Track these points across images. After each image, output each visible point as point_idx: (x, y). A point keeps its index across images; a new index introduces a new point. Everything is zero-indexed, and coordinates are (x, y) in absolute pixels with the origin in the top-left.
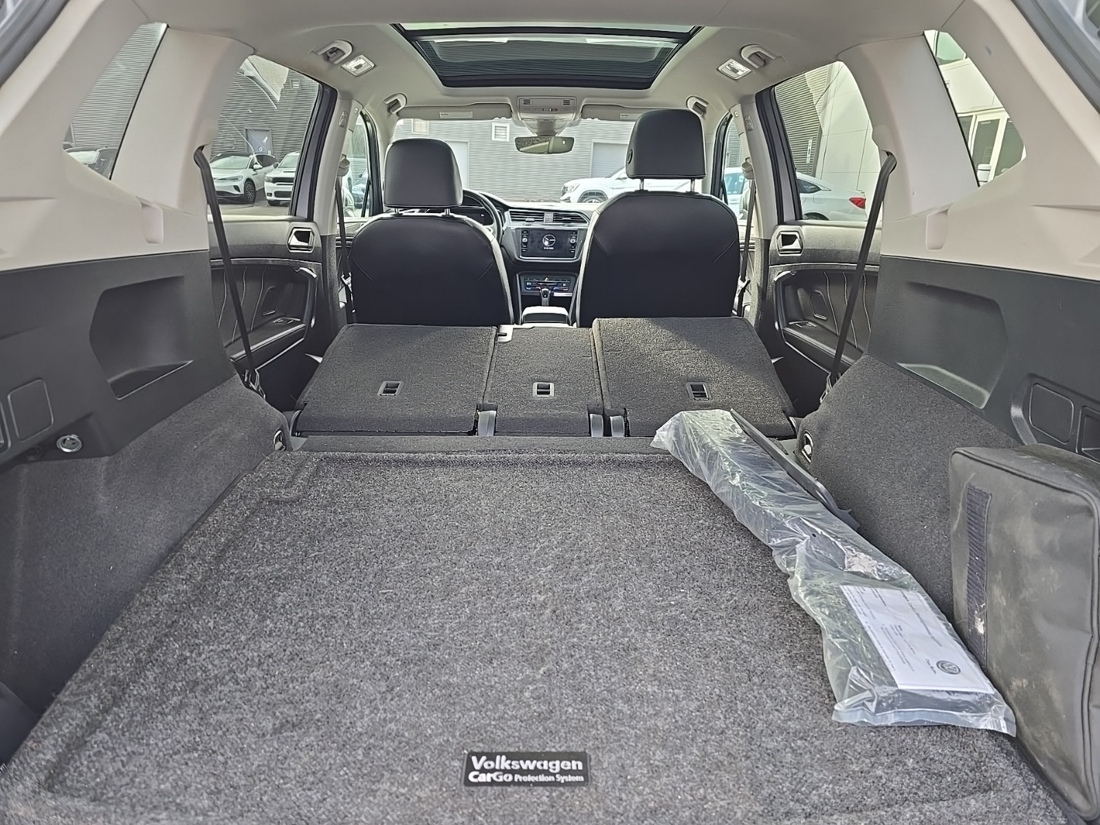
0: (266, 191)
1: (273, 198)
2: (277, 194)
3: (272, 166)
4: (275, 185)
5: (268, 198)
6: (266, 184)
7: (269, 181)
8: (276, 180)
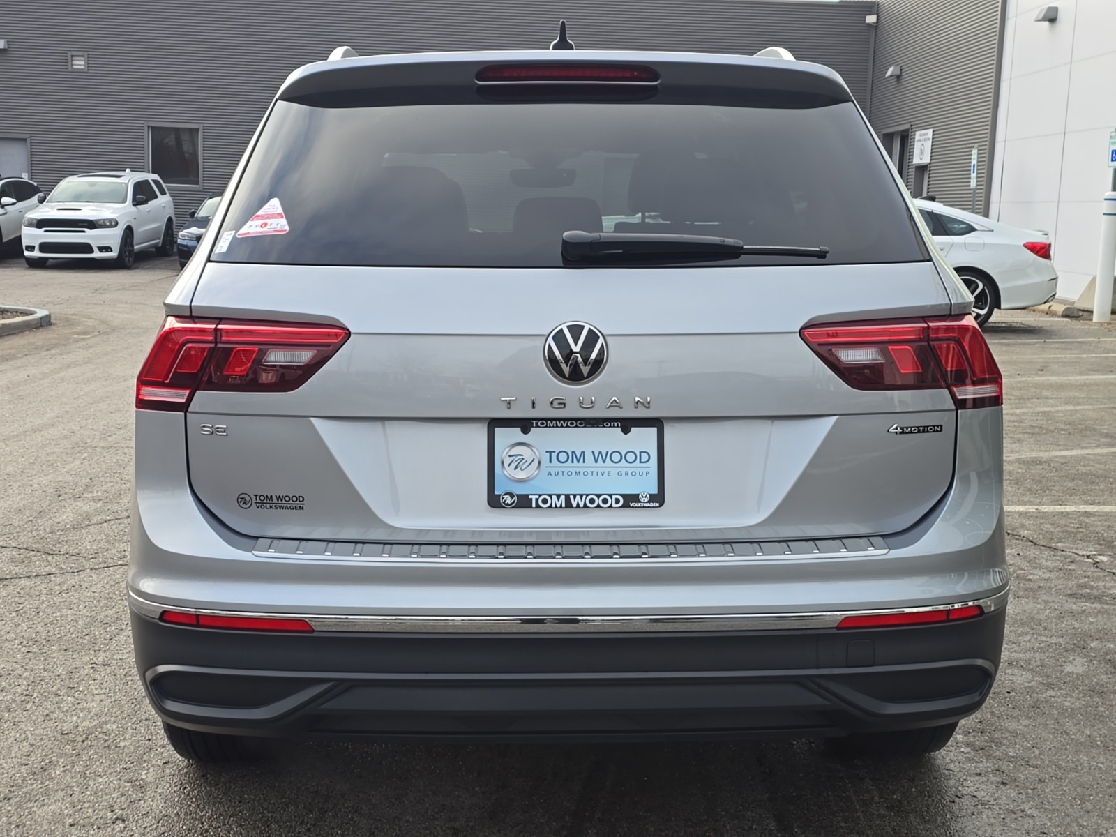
0: (25, 242)
1: (36, 254)
2: (45, 247)
3: (35, 199)
4: (41, 231)
5: (27, 253)
6: (26, 231)
7: (30, 225)
8: (41, 224)
